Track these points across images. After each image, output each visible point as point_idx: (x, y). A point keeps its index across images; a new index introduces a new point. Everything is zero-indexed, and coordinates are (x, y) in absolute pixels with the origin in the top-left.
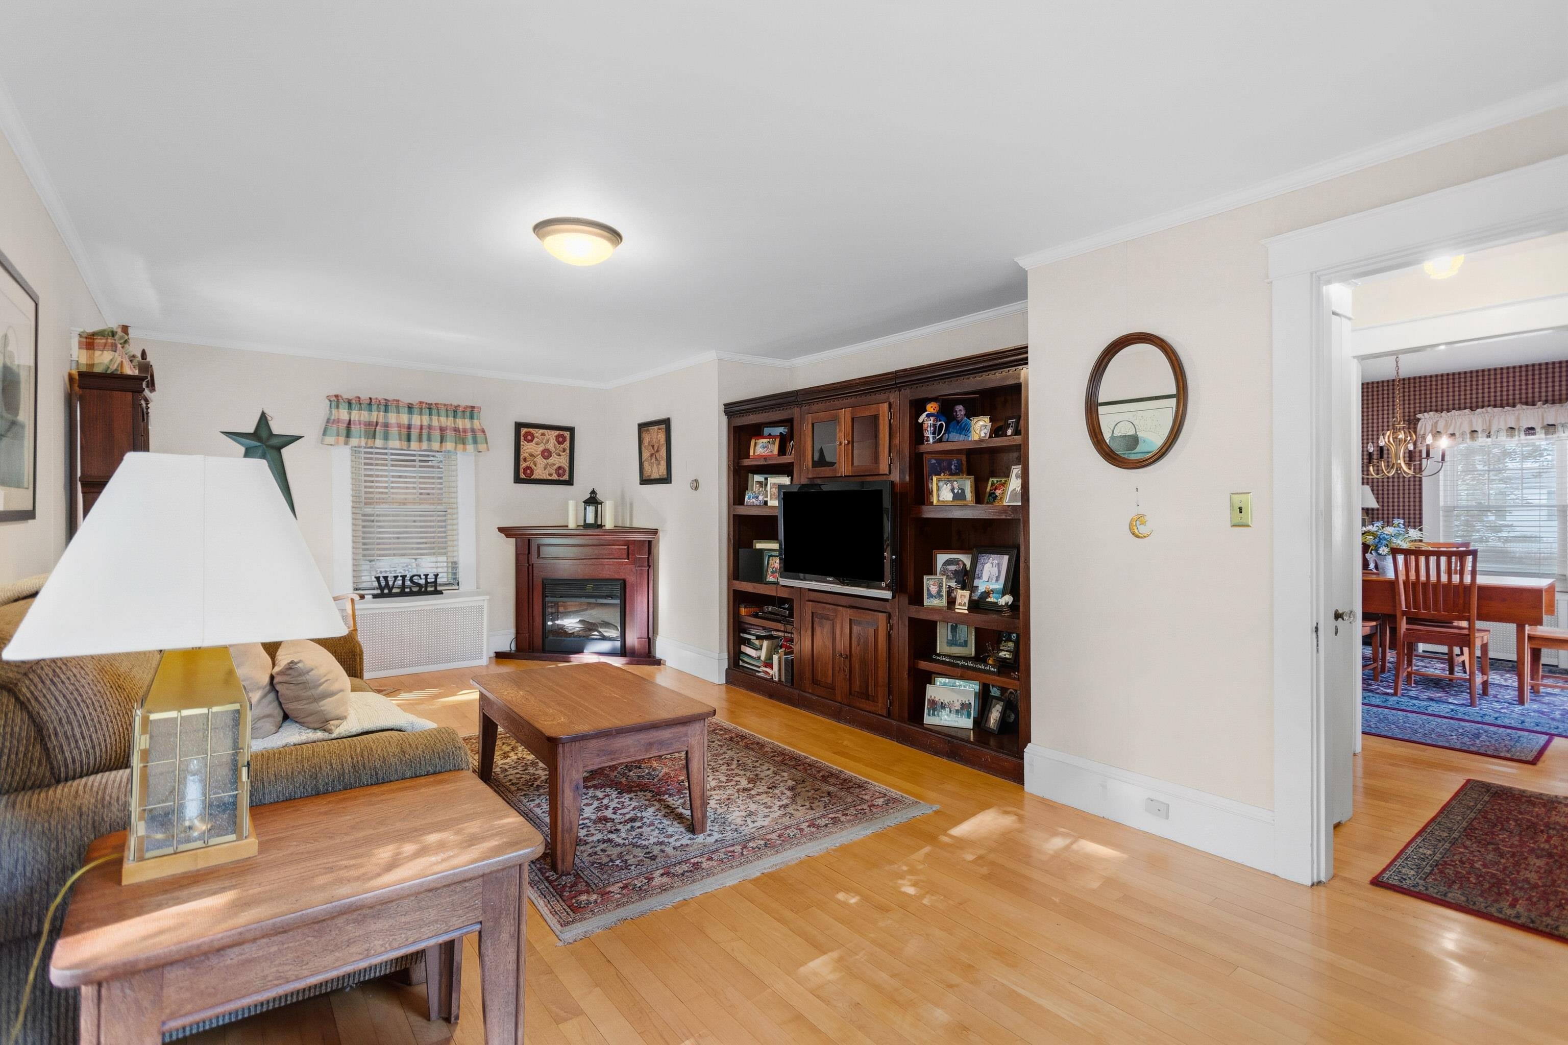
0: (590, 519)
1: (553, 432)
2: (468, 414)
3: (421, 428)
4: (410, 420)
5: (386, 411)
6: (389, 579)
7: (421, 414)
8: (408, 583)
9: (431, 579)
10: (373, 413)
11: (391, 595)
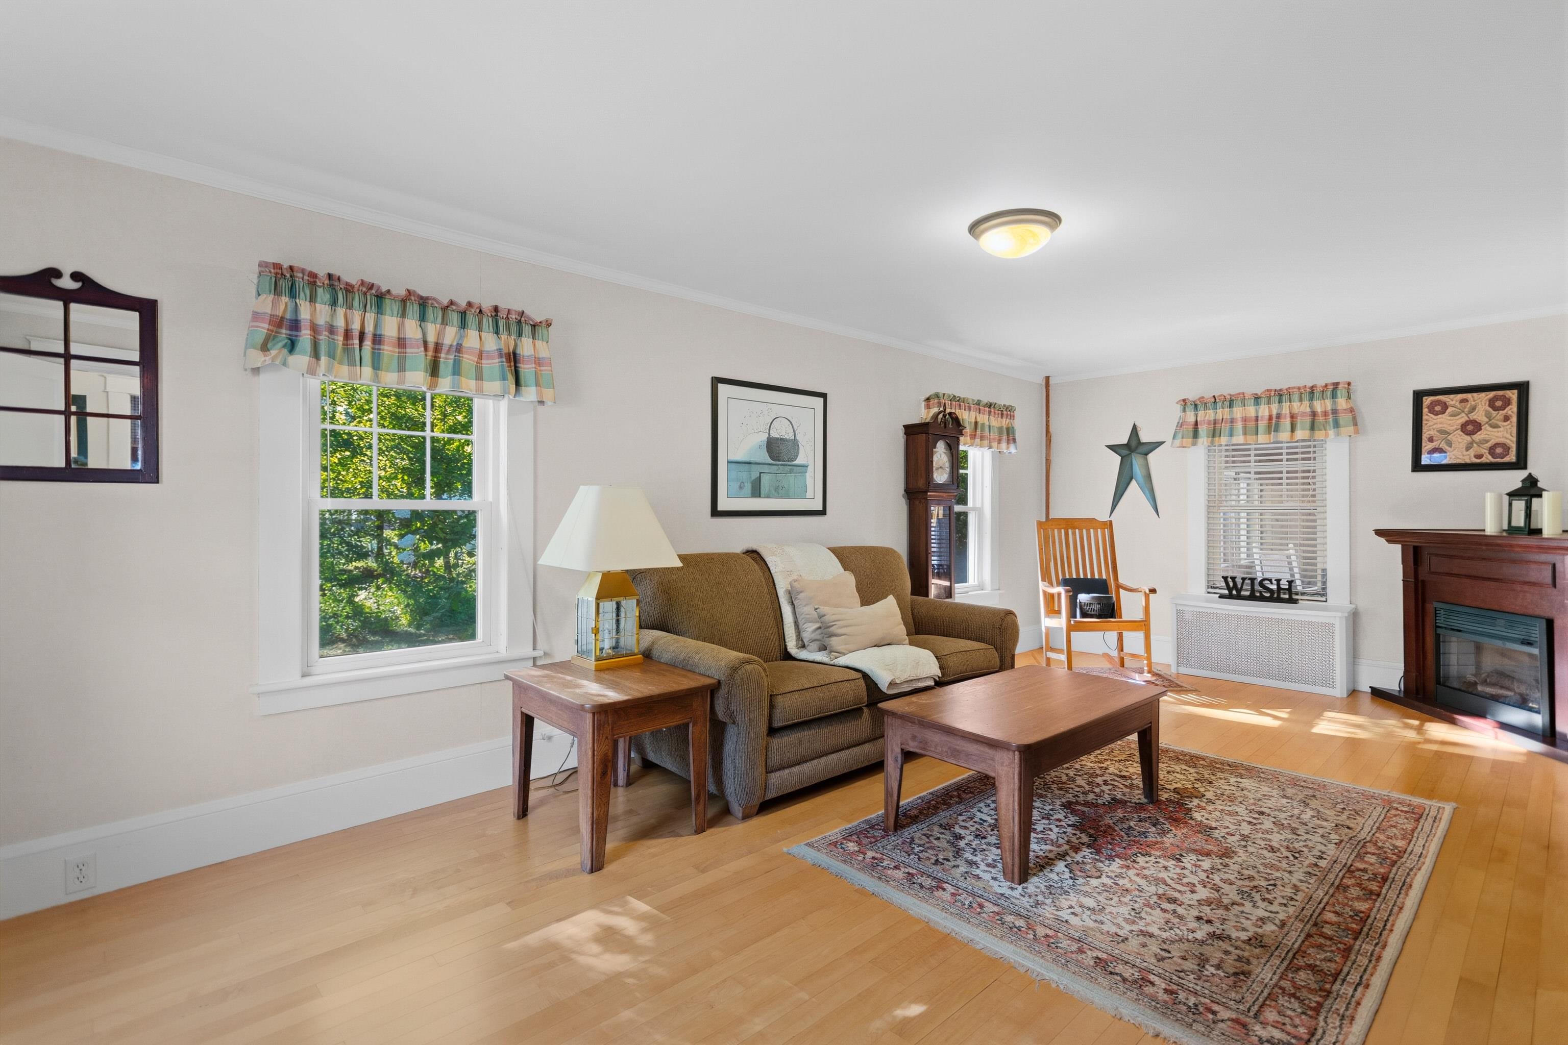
0: (1519, 520)
1: (1483, 394)
2: (1329, 393)
3: (1270, 418)
4: (1257, 411)
5: (1231, 406)
6: (1236, 580)
7: (1269, 403)
8: (1257, 587)
9: (1284, 585)
10: (1218, 411)
11: (1239, 597)
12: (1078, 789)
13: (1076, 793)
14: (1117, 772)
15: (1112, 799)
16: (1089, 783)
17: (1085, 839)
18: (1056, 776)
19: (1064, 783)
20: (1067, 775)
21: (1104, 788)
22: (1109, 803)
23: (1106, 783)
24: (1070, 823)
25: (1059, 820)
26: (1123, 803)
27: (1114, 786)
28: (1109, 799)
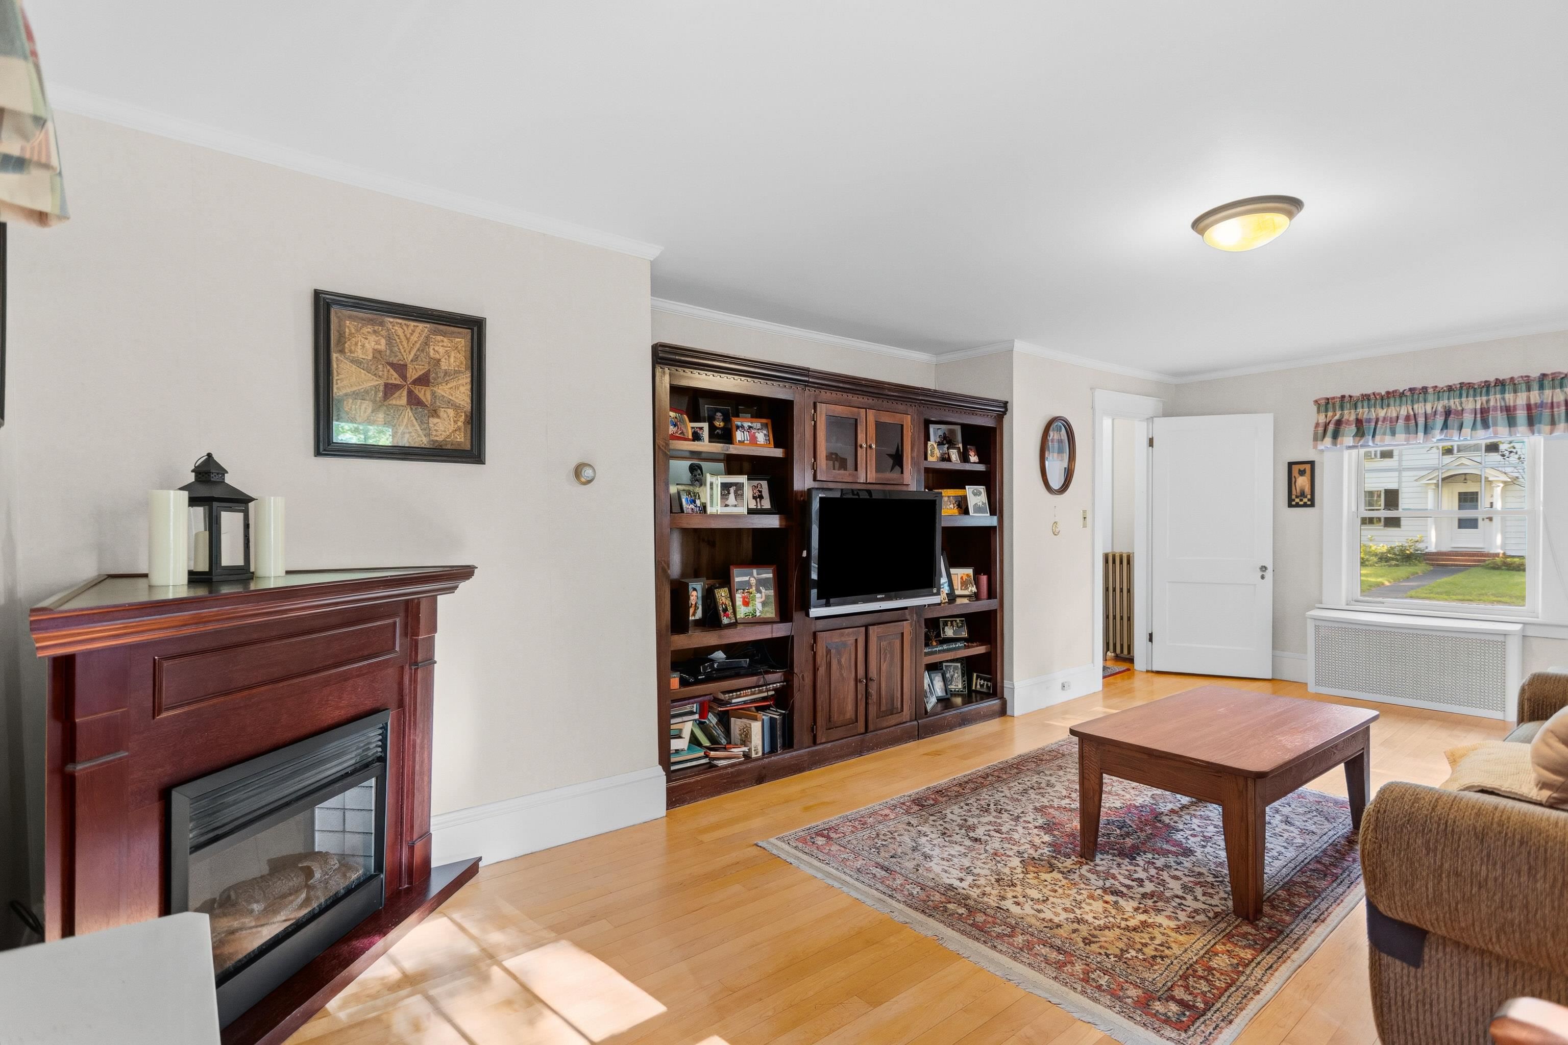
12: (1177, 873)
13: (1178, 867)
14: (1122, 902)
15: (1134, 859)
16: (1163, 883)
17: (1166, 819)
18: (1211, 896)
19: (1196, 884)
20: (1196, 899)
21: (1141, 875)
22: (1138, 854)
23: (1140, 882)
24: (1182, 833)
25: (1194, 836)
26: (1122, 854)
27: (1129, 877)
28: (1138, 858)
